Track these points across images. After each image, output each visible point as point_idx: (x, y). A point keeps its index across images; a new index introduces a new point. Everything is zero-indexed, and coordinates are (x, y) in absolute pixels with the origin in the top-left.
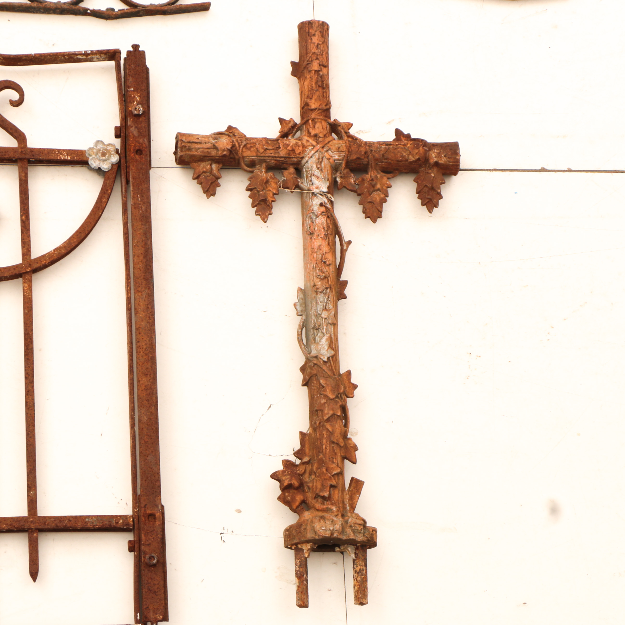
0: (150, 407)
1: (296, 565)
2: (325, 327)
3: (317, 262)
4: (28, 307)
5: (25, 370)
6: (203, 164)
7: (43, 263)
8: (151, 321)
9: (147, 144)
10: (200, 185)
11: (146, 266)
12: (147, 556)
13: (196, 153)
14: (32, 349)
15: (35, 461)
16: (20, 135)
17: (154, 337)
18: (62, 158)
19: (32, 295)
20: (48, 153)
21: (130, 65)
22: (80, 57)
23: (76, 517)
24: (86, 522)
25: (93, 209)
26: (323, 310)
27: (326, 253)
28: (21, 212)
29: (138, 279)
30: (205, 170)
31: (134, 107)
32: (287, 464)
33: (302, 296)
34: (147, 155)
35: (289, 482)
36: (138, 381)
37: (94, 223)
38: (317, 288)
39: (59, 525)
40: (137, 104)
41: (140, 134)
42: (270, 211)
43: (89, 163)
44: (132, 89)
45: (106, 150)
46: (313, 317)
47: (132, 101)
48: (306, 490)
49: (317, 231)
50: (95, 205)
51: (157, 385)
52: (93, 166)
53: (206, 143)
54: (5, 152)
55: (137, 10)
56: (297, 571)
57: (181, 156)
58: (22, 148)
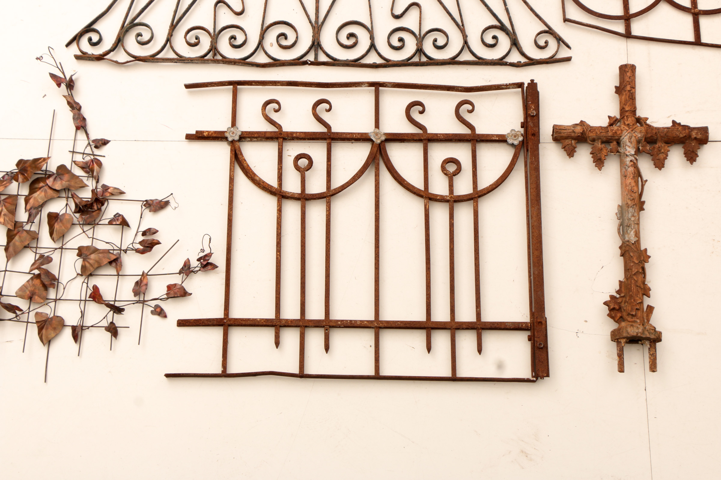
0: (539, 266)
1: (617, 350)
2: (633, 225)
3: (629, 191)
4: (476, 215)
5: (475, 247)
6: (567, 141)
7: (484, 192)
8: (539, 222)
9: (538, 131)
10: (566, 152)
11: (537, 194)
12: (538, 343)
13: (563, 135)
14: (478, 236)
15: (480, 293)
16: (472, 127)
17: (541, 230)
18: (494, 138)
19: (478, 209)
20: (487, 136)
21: (529, 90)
22: (503, 87)
23: (501, 322)
24: (506, 325)
25: (509, 165)
26: (632, 216)
27: (633, 186)
28: (472, 166)
29: (533, 200)
30: (568, 144)
31: (531, 112)
32: (612, 297)
33: (620, 209)
34: (538, 136)
35: (614, 307)
36: (533, 253)
37: (509, 172)
38: (629, 205)
39: (492, 326)
40: (533, 110)
41: (534, 126)
42: (603, 165)
43: (508, 141)
44: (530, 103)
45: (516, 134)
46: (626, 220)
47: (530, 109)
48: (623, 311)
49: (629, 175)
50: (510, 163)
51: (542, 255)
52: (509, 143)
53: (569, 129)
54: (465, 136)
55: (533, 62)
56: (618, 353)
57: (556, 137)
58: (473, 134)
